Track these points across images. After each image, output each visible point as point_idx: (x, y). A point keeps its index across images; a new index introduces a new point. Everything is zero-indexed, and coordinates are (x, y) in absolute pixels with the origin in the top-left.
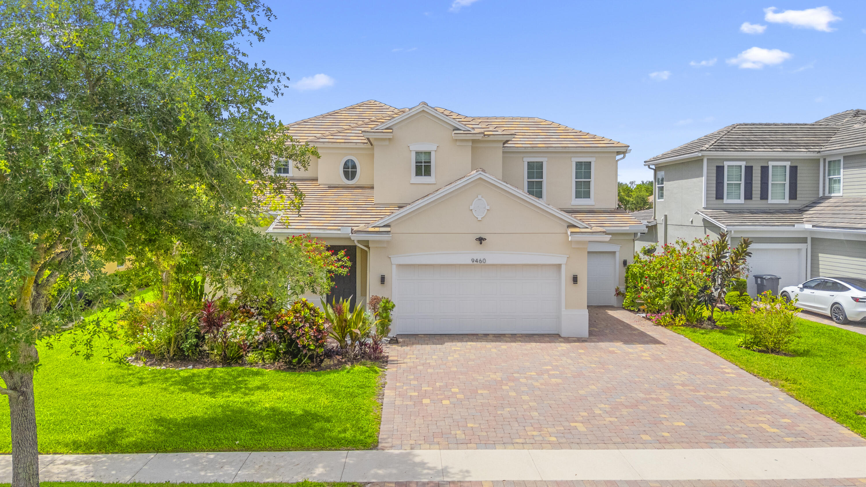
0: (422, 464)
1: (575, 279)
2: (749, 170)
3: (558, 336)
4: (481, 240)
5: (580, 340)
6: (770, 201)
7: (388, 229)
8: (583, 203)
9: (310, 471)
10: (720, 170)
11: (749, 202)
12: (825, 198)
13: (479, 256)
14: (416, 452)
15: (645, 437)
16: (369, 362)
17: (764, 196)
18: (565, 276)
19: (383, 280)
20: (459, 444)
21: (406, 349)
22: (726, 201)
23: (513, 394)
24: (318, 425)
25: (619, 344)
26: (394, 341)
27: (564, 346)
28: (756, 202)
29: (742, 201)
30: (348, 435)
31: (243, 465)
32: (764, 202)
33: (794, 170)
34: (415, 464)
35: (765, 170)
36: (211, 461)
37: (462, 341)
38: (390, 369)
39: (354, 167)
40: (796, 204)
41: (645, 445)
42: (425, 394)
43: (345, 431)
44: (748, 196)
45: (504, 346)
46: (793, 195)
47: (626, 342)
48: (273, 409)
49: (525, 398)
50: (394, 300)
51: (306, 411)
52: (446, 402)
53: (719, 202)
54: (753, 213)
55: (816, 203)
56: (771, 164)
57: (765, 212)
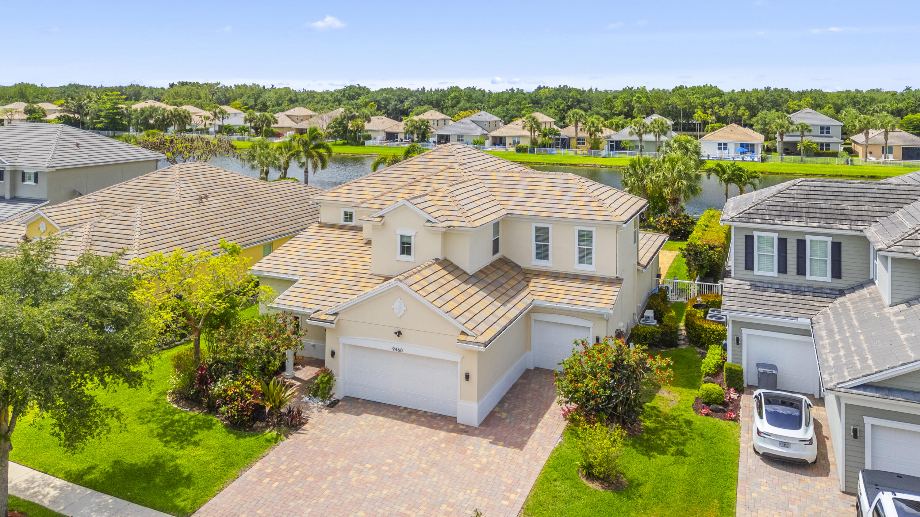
1: (467, 377)
2: (782, 243)
4: (399, 333)
5: (465, 430)
6: (808, 277)
7: (333, 318)
8: (585, 269)
10: (749, 239)
11: (782, 275)
12: (869, 282)
13: (398, 345)
17: (801, 270)
18: (461, 373)
22: (756, 272)
25: (486, 442)
27: (440, 435)
28: (792, 277)
29: (775, 274)
32: (801, 277)
33: (837, 247)
35: (801, 244)
44: (782, 269)
46: (837, 273)
47: (496, 441)
53: (749, 272)
54: (781, 289)
55: (861, 286)
56: (808, 238)
57: (797, 290)
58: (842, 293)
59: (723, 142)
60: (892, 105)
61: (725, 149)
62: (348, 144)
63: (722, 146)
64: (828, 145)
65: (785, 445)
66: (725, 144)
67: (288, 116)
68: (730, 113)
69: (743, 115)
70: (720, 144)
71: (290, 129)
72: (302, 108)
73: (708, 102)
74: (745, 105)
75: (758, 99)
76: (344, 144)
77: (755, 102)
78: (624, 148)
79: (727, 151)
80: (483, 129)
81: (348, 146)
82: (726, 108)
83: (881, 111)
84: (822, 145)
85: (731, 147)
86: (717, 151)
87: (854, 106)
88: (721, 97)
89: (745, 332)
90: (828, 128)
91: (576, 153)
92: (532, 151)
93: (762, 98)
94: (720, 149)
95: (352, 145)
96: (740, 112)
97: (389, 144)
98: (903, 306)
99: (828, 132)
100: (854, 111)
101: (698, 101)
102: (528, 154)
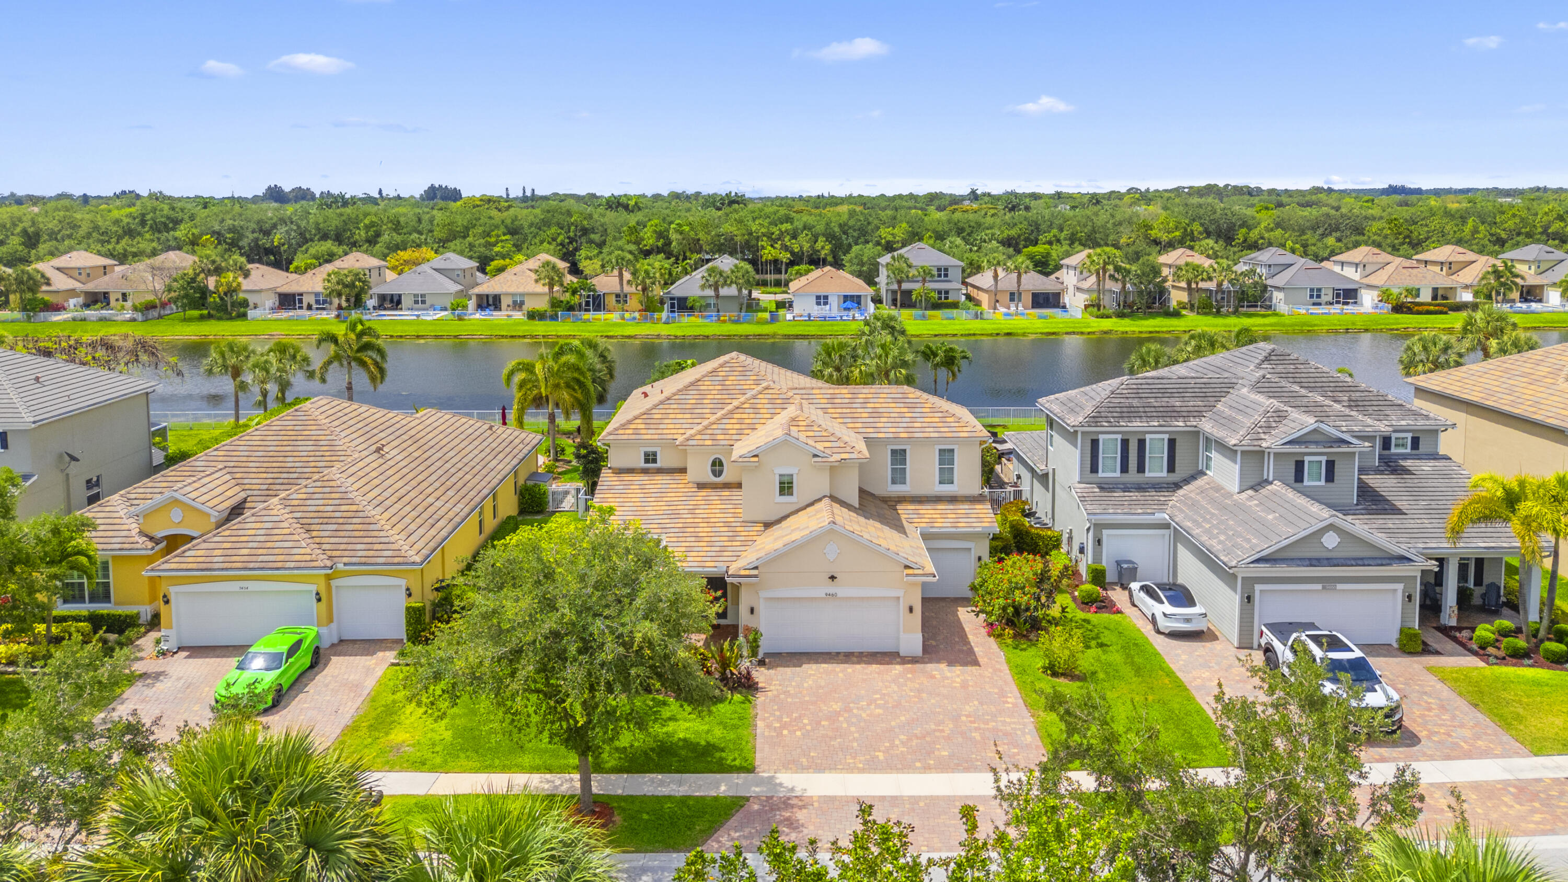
0: (781, 785)
1: (911, 610)
2: (1125, 443)
3: (897, 654)
4: (833, 578)
5: (914, 660)
6: (1147, 474)
7: (755, 572)
8: (947, 489)
9: (718, 788)
10: (1095, 443)
11: (1124, 475)
12: (1202, 473)
13: (831, 590)
14: (778, 775)
15: (918, 764)
16: (744, 690)
17: (1141, 469)
18: (903, 608)
19: (752, 611)
20: (803, 769)
21: (772, 672)
22: (1101, 474)
23: (845, 725)
24: (718, 755)
25: (943, 666)
26: (762, 663)
27: (898, 669)
28: (1133, 476)
29: (1118, 474)
30: (737, 763)
31: (680, 784)
32: (1141, 475)
33: (1172, 443)
34: (776, 784)
35: (1142, 443)
36: (660, 780)
37: (817, 662)
38: (760, 698)
39: (721, 464)
40: (1174, 477)
41: (914, 770)
42: (784, 727)
43: (735, 760)
44: (1124, 469)
45: (849, 669)
46: (1171, 468)
47: (951, 663)
48: (685, 740)
49: (853, 729)
50: (762, 629)
51: (708, 743)
52: (798, 733)
53: (1094, 475)
54: (1126, 489)
55: (1193, 478)
56: (1148, 437)
57: (1140, 488)
58: (1177, 486)
59: (822, 294)
60: (1002, 232)
61: (826, 303)
62: (210, 316)
63: (822, 300)
64: (947, 292)
65: (1188, 620)
66: (826, 297)
67: (58, 269)
68: (806, 246)
69: (823, 248)
70: (818, 297)
71: (72, 293)
72: (83, 254)
73: (775, 231)
74: (824, 235)
75: (840, 225)
76: (202, 318)
77: (837, 229)
78: (692, 308)
79: (828, 307)
80: (455, 282)
81: (213, 322)
82: (799, 238)
83: (990, 240)
84: (940, 292)
85: (834, 301)
86: (816, 307)
87: (959, 235)
88: (792, 223)
89: (1105, 532)
90: (946, 270)
91: (623, 318)
92: (554, 318)
93: (845, 224)
94: (818, 304)
95: (220, 319)
96: (819, 245)
97: (284, 314)
98: (1250, 492)
99: (946, 275)
100: (959, 241)
101: (763, 230)
102: (548, 322)
